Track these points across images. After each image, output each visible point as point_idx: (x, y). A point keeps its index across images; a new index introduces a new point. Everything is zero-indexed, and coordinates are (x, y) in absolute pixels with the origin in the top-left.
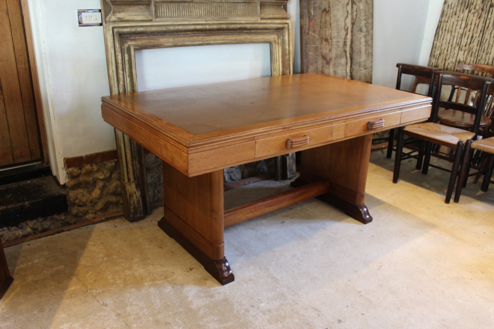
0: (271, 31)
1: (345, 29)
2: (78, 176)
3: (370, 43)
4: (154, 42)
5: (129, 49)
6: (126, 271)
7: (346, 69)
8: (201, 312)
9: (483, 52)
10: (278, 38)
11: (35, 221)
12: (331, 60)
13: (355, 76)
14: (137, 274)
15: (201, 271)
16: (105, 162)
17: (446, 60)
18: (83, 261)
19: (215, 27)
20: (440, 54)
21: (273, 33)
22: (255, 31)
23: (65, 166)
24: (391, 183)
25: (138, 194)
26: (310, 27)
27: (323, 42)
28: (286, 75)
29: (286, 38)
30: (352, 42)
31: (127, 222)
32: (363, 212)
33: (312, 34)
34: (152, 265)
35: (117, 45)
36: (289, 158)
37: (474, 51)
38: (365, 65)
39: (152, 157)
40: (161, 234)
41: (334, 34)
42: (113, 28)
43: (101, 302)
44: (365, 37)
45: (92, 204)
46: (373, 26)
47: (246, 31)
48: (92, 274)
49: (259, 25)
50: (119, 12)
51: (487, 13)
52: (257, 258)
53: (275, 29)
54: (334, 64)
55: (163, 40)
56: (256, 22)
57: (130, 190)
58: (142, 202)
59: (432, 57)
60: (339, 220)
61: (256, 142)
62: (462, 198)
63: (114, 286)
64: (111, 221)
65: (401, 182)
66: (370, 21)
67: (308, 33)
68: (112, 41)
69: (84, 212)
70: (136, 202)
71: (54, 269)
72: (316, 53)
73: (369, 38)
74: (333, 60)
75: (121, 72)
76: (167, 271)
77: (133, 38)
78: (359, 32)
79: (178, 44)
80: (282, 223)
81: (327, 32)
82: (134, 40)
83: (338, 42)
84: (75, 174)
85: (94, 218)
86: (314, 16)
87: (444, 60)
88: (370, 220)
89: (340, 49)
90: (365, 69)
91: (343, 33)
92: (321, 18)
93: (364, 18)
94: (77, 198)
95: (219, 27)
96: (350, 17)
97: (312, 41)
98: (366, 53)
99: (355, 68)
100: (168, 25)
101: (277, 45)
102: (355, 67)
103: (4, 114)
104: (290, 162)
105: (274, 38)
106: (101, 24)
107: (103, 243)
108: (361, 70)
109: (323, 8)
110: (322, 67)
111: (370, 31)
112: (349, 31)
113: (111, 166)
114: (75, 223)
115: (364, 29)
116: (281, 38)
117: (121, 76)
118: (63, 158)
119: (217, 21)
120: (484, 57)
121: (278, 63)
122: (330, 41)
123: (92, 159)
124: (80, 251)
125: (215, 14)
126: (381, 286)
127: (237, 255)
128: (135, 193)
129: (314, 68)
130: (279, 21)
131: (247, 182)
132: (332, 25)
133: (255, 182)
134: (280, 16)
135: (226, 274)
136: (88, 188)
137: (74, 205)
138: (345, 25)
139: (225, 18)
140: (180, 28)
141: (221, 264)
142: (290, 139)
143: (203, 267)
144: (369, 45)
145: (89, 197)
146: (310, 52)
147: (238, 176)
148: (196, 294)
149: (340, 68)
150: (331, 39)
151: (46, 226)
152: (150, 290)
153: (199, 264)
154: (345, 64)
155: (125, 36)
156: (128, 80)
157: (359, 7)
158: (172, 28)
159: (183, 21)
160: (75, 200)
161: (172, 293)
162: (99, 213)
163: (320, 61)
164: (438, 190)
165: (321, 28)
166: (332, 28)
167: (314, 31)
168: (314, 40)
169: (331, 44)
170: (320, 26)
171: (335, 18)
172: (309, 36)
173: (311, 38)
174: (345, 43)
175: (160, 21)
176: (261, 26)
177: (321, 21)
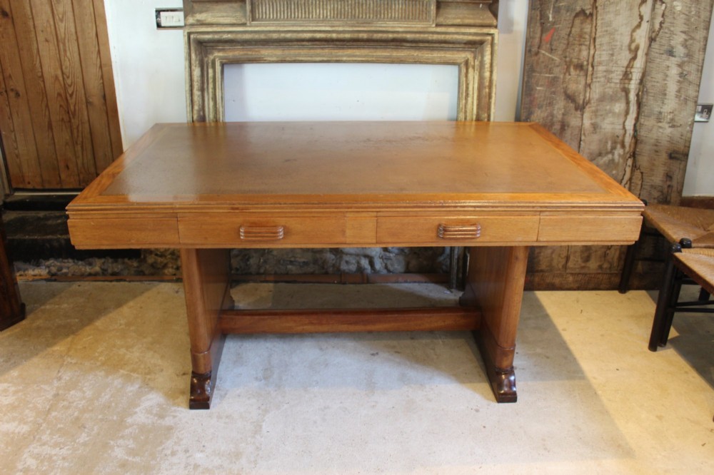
0: (458, 46)
1: (630, 50)
3: (692, 77)
4: (252, 53)
5: (213, 63)
6: (122, 350)
7: (624, 122)
8: (127, 431)
10: (474, 58)
11: (103, 260)
12: (586, 103)
13: (644, 138)
14: (128, 356)
19: (348, 36)
21: (464, 50)
22: (427, 45)
26: (543, 43)
27: (572, 69)
28: (482, 120)
29: (487, 58)
30: (644, 75)
32: (506, 382)
33: (547, 54)
34: (155, 352)
35: (193, 56)
38: (672, 120)
41: (602, 55)
42: (189, 34)
43: (60, 374)
44: (680, 66)
46: (705, 45)
48: (91, 339)
49: (431, 35)
50: (201, 12)
52: (276, 391)
53: (465, 43)
54: (595, 113)
55: (265, 52)
56: (425, 30)
61: (178, 221)
63: (92, 362)
66: (700, 35)
67: (537, 53)
68: (186, 50)
69: (163, 265)
72: (553, 90)
73: (691, 68)
74: (594, 103)
75: (197, 93)
76: (159, 365)
77: (220, 48)
78: (664, 56)
79: (288, 59)
80: (373, 355)
81: (584, 53)
82: (223, 50)
83: (609, 72)
85: (175, 275)
89: (612, 85)
90: (673, 126)
91: (624, 57)
92: (572, 27)
93: (684, 28)
95: (355, 36)
96: (645, 26)
97: (546, 66)
99: (646, 123)
100: (270, 32)
102: (648, 122)
103: (107, 128)
105: (465, 57)
107: (141, 308)
108: (660, 127)
109: (578, 9)
110: (563, 114)
111: (698, 56)
112: (641, 53)
115: (680, 51)
116: (480, 58)
119: (352, 26)
122: (590, 69)
125: (350, 17)
129: (545, 114)
130: (473, 30)
131: (400, 279)
132: (598, 40)
133: (415, 282)
134: (478, 21)
137: (150, 252)
138: (632, 41)
139: (366, 23)
140: (288, 36)
144: (690, 83)
146: (538, 86)
147: (398, 266)
148: (151, 407)
149: (609, 119)
150: (593, 67)
151: (116, 270)
152: (115, 381)
154: (623, 113)
155: (209, 45)
156: (210, 104)
157: (673, 7)
158: (275, 36)
159: (293, 26)
161: (130, 394)
163: (560, 105)
165: (568, 44)
166: (597, 47)
167: (552, 50)
168: (550, 66)
169: (592, 74)
170: (566, 42)
171: (608, 28)
172: (539, 59)
173: (543, 62)
174: (627, 76)
175: (257, 26)
176: (435, 37)
177: (570, 32)
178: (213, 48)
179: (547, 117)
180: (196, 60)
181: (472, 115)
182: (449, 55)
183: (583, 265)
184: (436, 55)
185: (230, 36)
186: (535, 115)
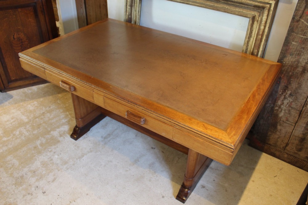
97: (303, 30)
116: (261, 16)
146: (293, 41)
168: (305, 31)
172: (299, 25)
173: (301, 27)
179: (295, 62)
182: (245, 11)
183: (296, 152)
184: (237, 9)
186: (287, 58)
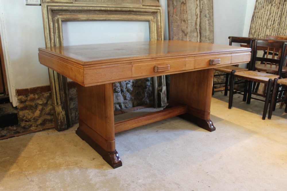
0: (149, 14)
1: (196, 15)
2: (25, 101)
3: (211, 24)
4: (74, 16)
5: (58, 20)
6: (50, 160)
7: (197, 39)
8: (97, 186)
9: (282, 29)
10: (154, 18)
12: (187, 33)
14: (57, 162)
15: (100, 160)
16: (43, 93)
17: (258, 35)
18: (23, 154)
19: (113, 9)
20: (255, 32)
21: (150, 15)
22: (139, 13)
23: (16, 95)
24: (227, 109)
25: (64, 113)
26: (174, 12)
27: (182, 22)
29: (159, 18)
30: (200, 23)
31: (56, 131)
33: (175, 17)
34: (68, 156)
35: (50, 17)
36: (162, 94)
37: (276, 28)
38: (209, 38)
39: (74, 91)
40: (78, 138)
41: (189, 17)
42: (47, 6)
43: (30, 180)
44: (208, 20)
45: (35, 120)
46: (213, 14)
47: (133, 13)
48: (27, 162)
49: (141, 9)
51: (282, 6)
52: (139, 152)
53: (152, 13)
54: (190, 36)
55: (80, 16)
56: (139, 7)
57: (58, 111)
58: (66, 118)
59: (250, 34)
60: (194, 130)
61: (132, 66)
62: (272, 116)
63: (41, 169)
64: (46, 131)
65: (233, 108)
66: (211, 11)
67: (173, 16)
68: (47, 14)
69: (29, 126)
70: (62, 118)
71: (3, 159)
72: (178, 29)
73: (211, 21)
74: (189, 33)
75: (52, 34)
76: (78, 160)
77: (60, 13)
78: (204, 17)
79: (90, 19)
80: (156, 131)
81: (185, 16)
82: (62, 15)
83: (191, 22)
84: (23, 100)
85: (36, 129)
86: (176, 6)
87: (257, 35)
88: (214, 129)
89: (193, 27)
90: (209, 40)
91: (195, 17)
92: (181, 7)
93: (208, 9)
94: (24, 116)
95: (116, 9)
96: (198, 7)
97: (176, 21)
98: (209, 30)
99: (203, 39)
100: (83, 6)
101: (153, 23)
104: (163, 96)
105: (151, 18)
106: (40, 5)
107: (38, 144)
108: (206, 40)
109: (182, 1)
110: (182, 38)
111: (212, 17)
112: (199, 16)
113: (47, 96)
114: (23, 132)
115: (208, 16)
116: (156, 18)
117: (52, 37)
118: (15, 89)
119: (115, 5)
120: (282, 32)
121: (154, 34)
123: (34, 91)
124: (23, 148)
125: (113, 1)
126: (222, 168)
127: (126, 151)
128: (61, 112)
129: (177, 38)
130: (154, 8)
131: (135, 109)
132: (188, 12)
133: (141, 109)
134: (155, 5)
135: (116, 161)
136: (32, 110)
137: (23, 120)
138: (196, 12)
139: (120, 4)
140: (91, 8)
141: (113, 154)
142: (156, 65)
143: (102, 158)
144: (211, 26)
145: (33, 116)
146: (174, 28)
147: (130, 105)
148: (95, 174)
149: (194, 39)
150: (187, 21)
151: (3, 134)
152: (64, 172)
153: (99, 156)
154: (197, 36)
155: (56, 12)
156: (57, 40)
157: (204, 2)
158: (86, 8)
159: (93, 4)
160: (23, 117)
161: (79, 174)
162: (39, 126)
163: (181, 34)
164: (257, 112)
165: (181, 13)
166: (188, 14)
167: (176, 15)
169: (187, 23)
170: (180, 12)
171: (190, 8)
172: (173, 18)
174: (196, 24)
175: (78, 4)
176: (143, 10)
177: (181, 9)
178: (57, 14)
180: (51, 19)
181: (155, 39)
185: (66, 8)
